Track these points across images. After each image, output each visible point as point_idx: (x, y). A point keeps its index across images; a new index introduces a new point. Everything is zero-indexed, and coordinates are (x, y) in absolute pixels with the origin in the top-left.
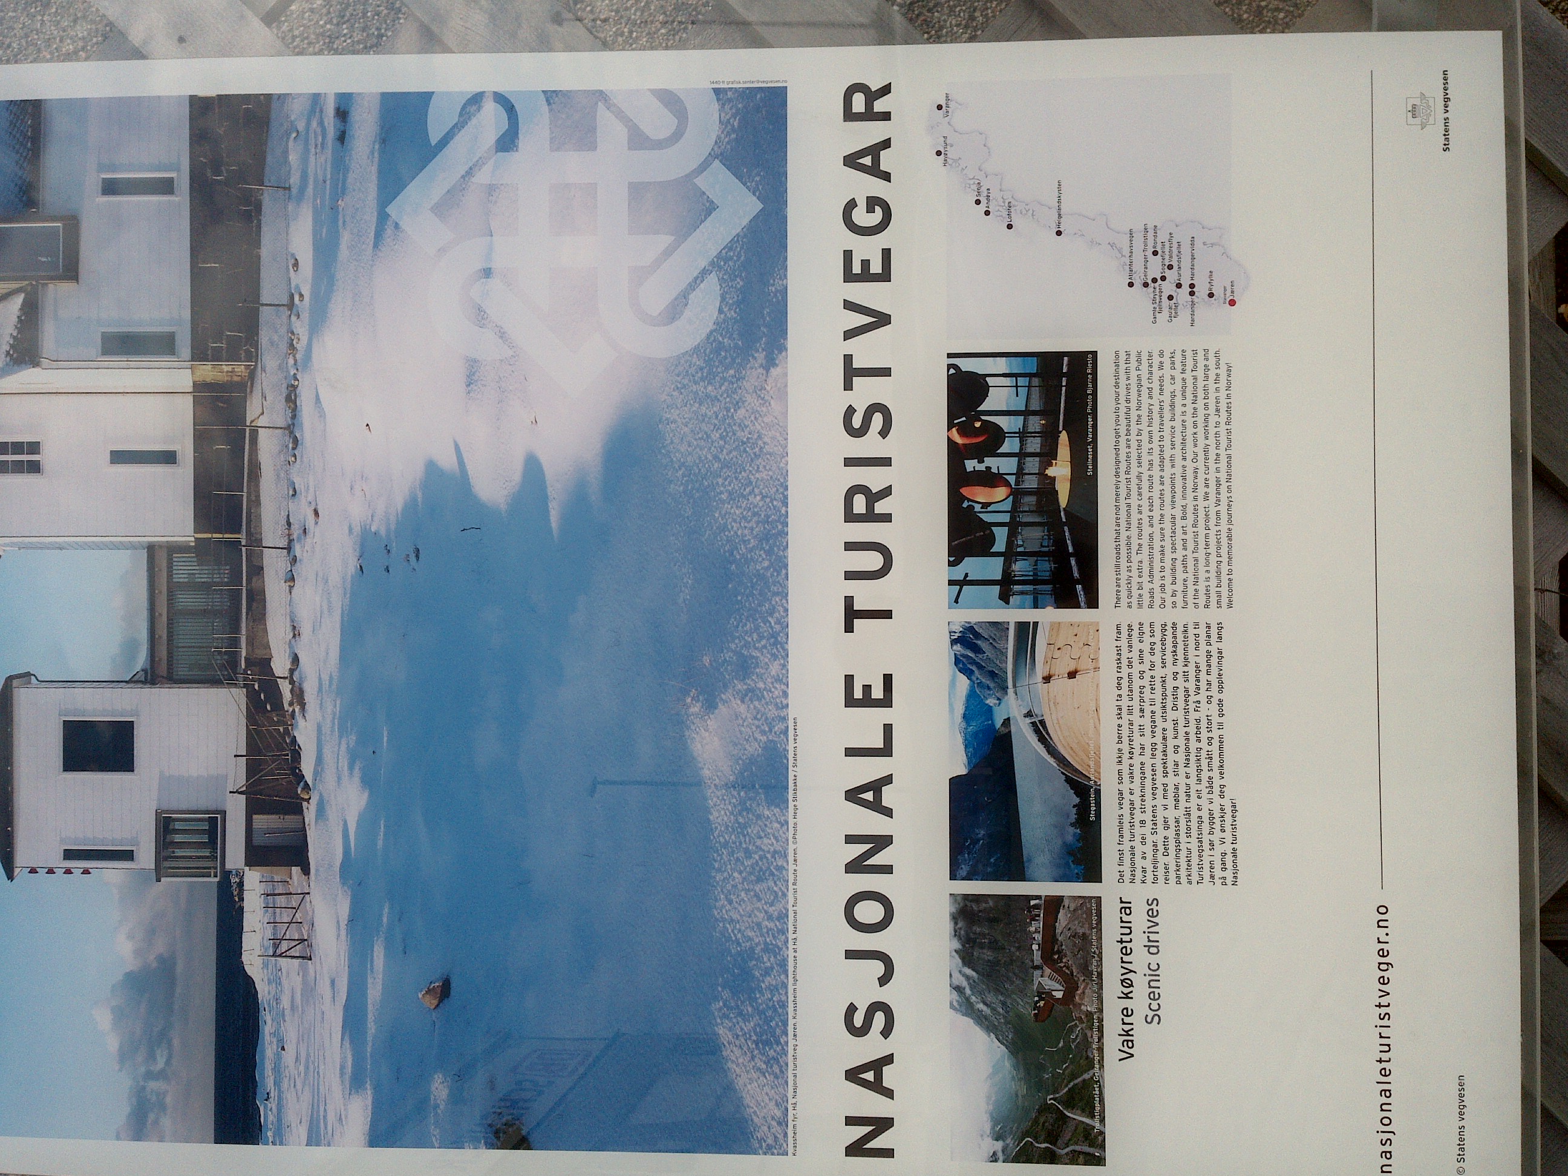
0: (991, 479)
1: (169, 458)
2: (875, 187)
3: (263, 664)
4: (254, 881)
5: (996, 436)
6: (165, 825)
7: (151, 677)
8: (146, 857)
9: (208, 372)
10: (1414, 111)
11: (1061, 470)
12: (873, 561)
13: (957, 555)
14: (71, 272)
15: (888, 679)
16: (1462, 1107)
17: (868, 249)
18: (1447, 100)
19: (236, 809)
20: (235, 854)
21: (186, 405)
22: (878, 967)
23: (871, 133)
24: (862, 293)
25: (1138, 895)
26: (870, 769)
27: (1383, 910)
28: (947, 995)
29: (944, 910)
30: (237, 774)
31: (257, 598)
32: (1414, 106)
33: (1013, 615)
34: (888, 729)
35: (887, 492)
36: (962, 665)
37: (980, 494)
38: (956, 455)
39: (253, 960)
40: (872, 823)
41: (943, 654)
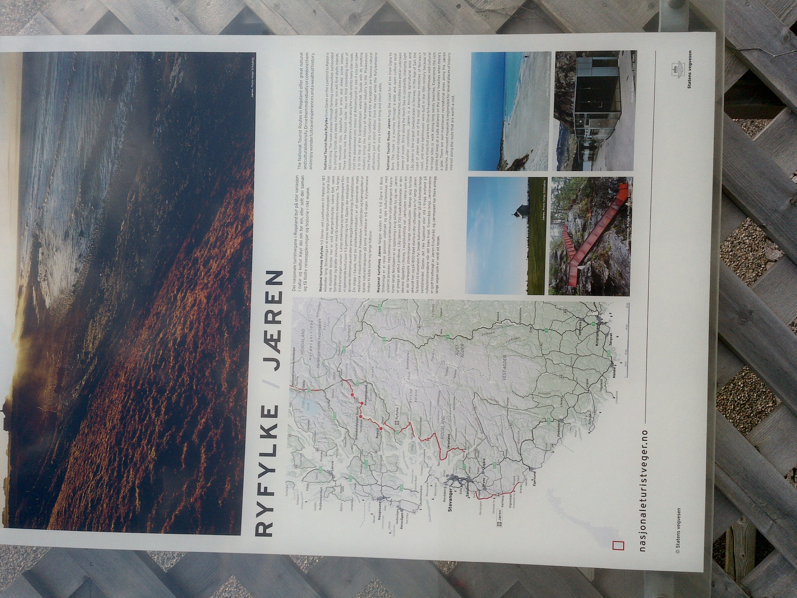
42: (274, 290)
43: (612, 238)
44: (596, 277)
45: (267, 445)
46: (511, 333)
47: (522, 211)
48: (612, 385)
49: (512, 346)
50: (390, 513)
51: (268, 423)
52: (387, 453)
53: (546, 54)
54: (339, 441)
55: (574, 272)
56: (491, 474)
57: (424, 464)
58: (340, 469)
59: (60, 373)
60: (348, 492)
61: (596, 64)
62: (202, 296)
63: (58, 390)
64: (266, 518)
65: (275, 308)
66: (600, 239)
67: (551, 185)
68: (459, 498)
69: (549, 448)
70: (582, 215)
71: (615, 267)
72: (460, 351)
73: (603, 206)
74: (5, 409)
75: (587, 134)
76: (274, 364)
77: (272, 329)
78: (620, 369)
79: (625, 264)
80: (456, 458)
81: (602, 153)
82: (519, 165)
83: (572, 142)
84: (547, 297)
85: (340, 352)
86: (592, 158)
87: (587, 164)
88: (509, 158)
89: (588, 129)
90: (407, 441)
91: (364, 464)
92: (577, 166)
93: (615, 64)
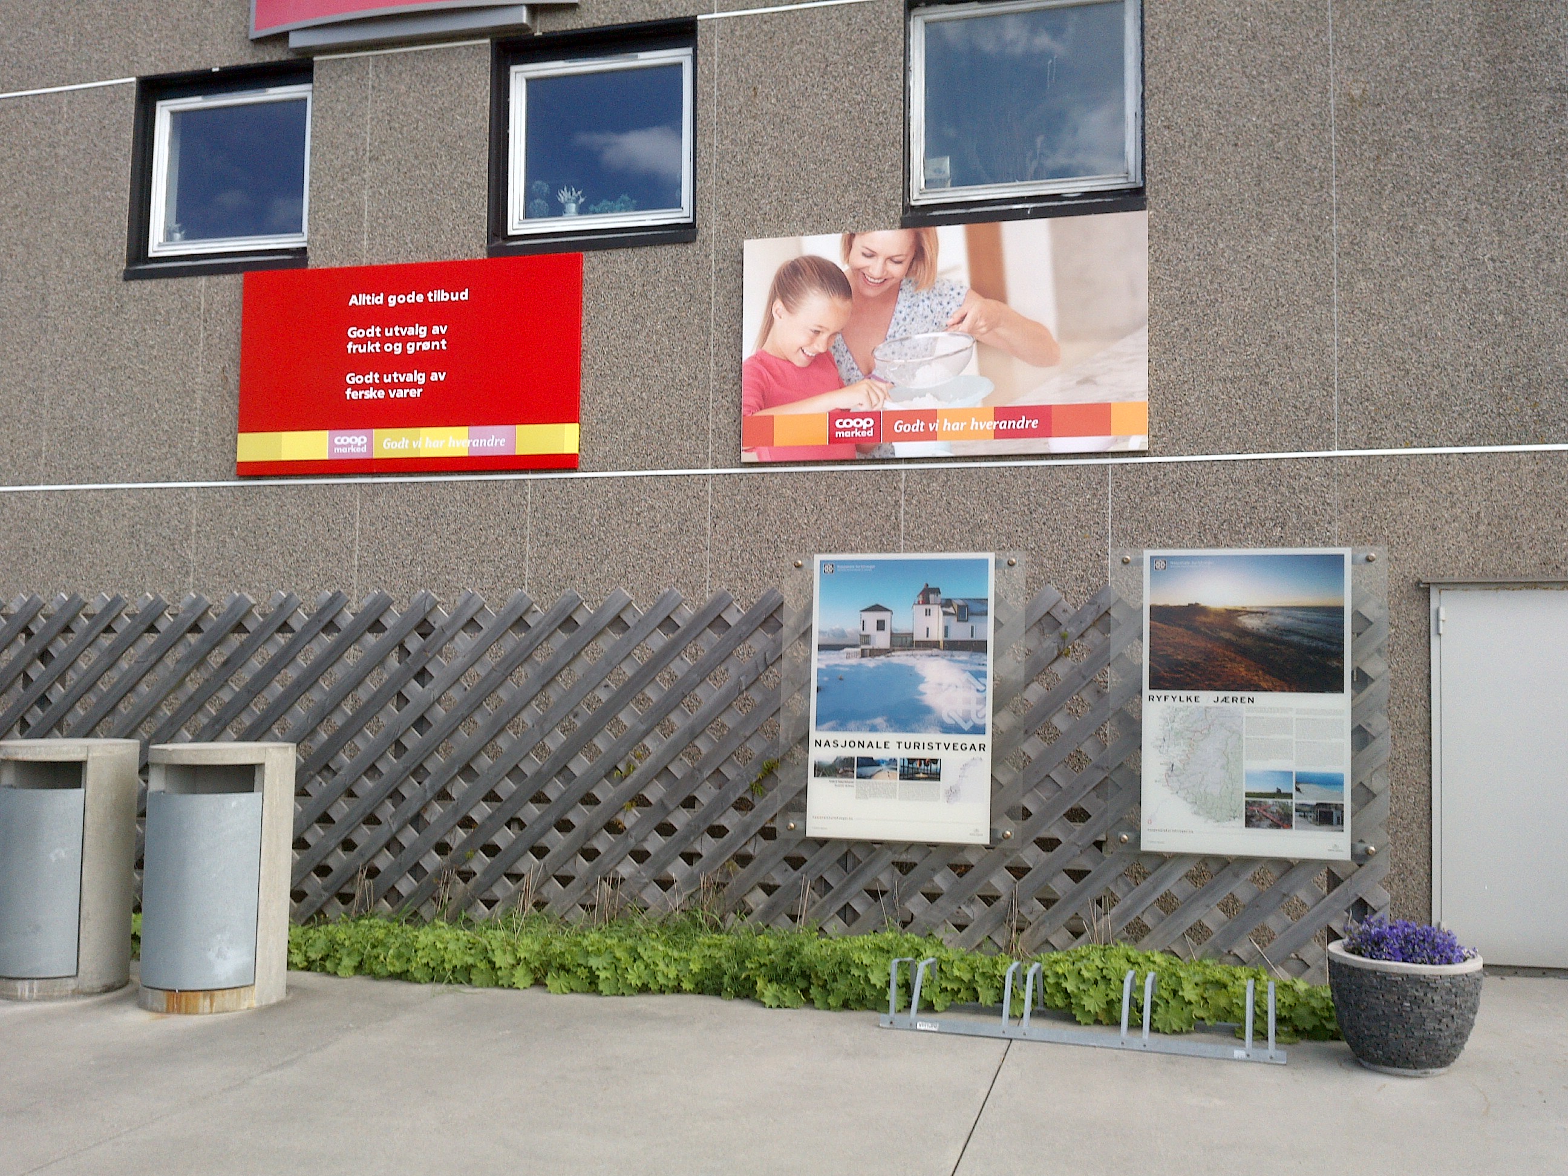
0: (920, 765)
1: (928, 636)
2: (969, 748)
3: (894, 651)
4: (859, 650)
5: (927, 766)
6: (868, 636)
7: (892, 634)
8: (863, 633)
9: (941, 643)
10: (977, 830)
11: (921, 775)
12: (908, 746)
13: (908, 759)
14: (958, 621)
15: (889, 748)
16: (822, 829)
18: (979, 835)
19: (871, 647)
20: (863, 647)
21: (936, 639)
22: (844, 745)
23: (977, 747)
25: (854, 784)
27: (852, 819)
28: (839, 756)
29: (852, 755)
30: (876, 647)
31: (904, 650)
33: (898, 767)
34: (881, 748)
35: (919, 749)
36: (891, 760)
37: (918, 763)
39: (847, 650)
40: (866, 745)
42: (1246, 700)
43: (1269, 822)
44: (1253, 816)
45: (1184, 698)
46: (1230, 786)
49: (1225, 787)
50: (1159, 743)
51: (1193, 699)
52: (1182, 741)
53: (1343, 800)
54: (1186, 725)
55: (1254, 808)
56: (1175, 779)
57: (1177, 755)
58: (1175, 725)
59: (1211, 623)
60: (1166, 728)
61: (1338, 818)
62: (1243, 674)
63: (1205, 623)
64: (1156, 699)
65: (1239, 700)
66: (1267, 818)
67: (1289, 801)
68: (1166, 767)
69: (1185, 799)
73: (1281, 819)
74: (1197, 604)
75: (1310, 814)
76: (1216, 701)
77: (1230, 700)
79: (1258, 826)
81: (1302, 819)
83: (1307, 809)
84: (1244, 799)
85: (1222, 725)
86: (1300, 816)
87: (1298, 814)
88: (1300, 786)
89: (1312, 814)
92: (1297, 810)
93: (1338, 823)
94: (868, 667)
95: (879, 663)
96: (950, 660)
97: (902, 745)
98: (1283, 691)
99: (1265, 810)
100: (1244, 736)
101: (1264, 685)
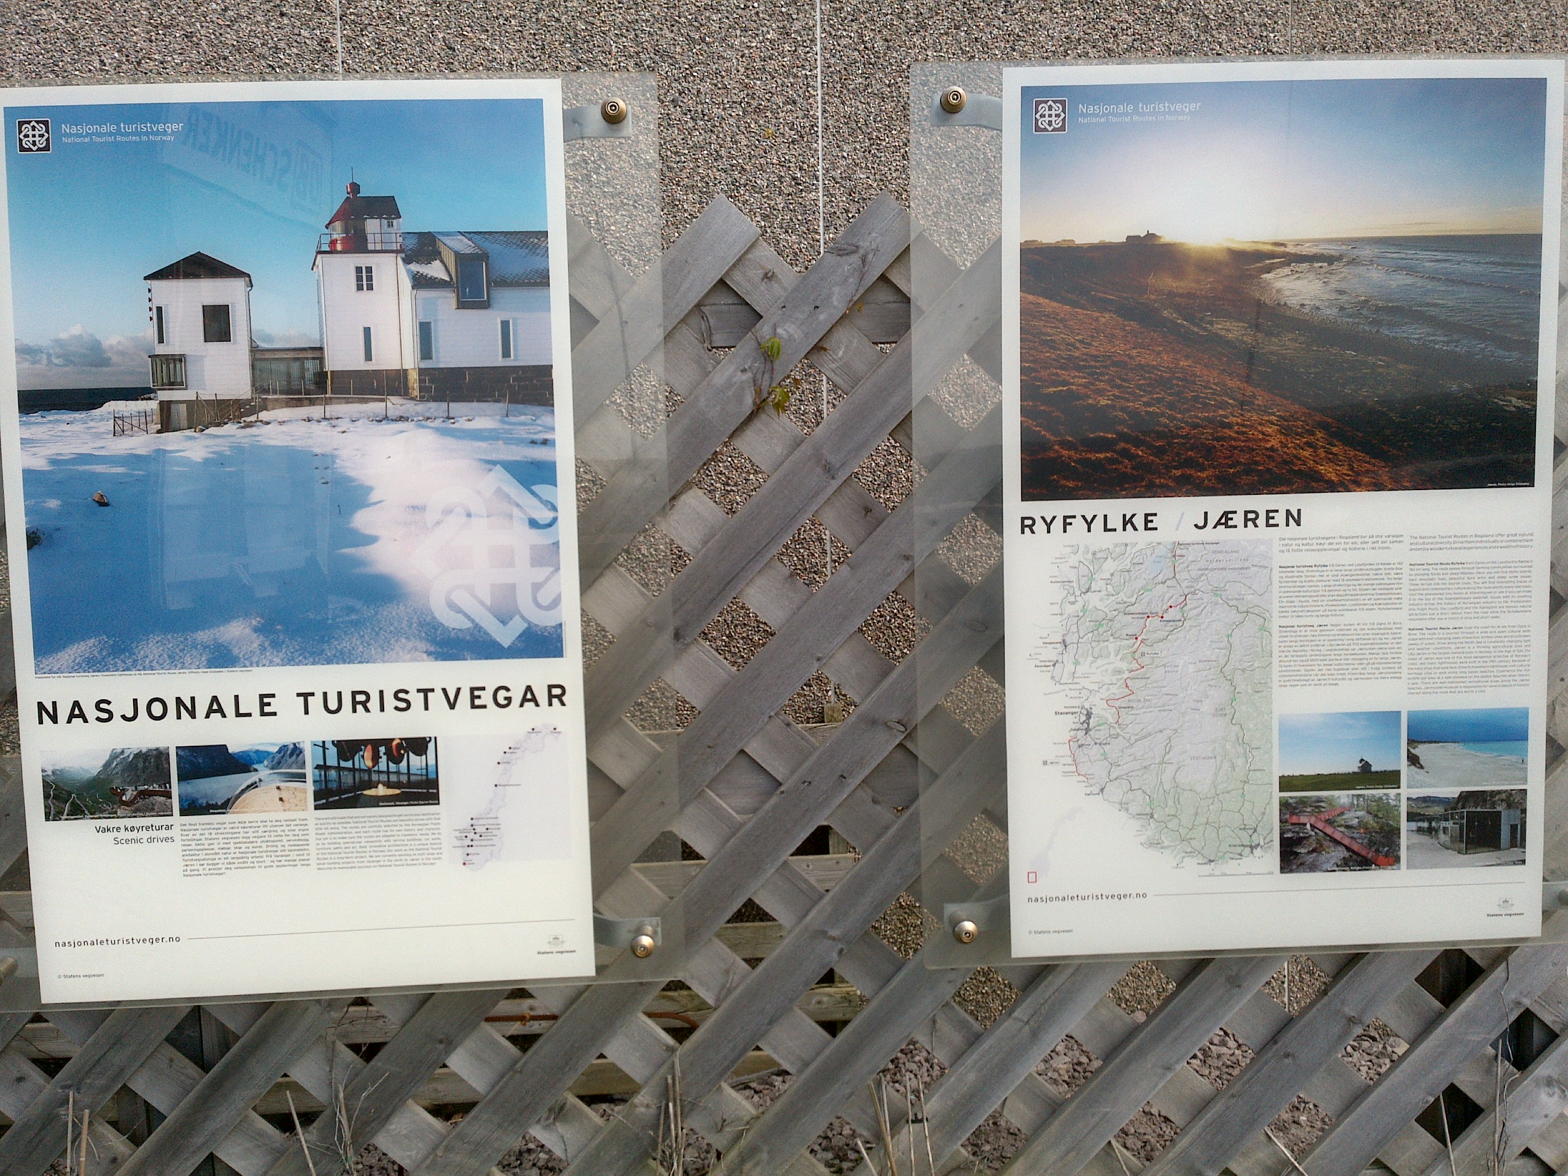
0: (376, 758)
1: (368, 357)
2: (517, 700)
3: (264, 408)
4: (152, 405)
5: (397, 760)
6: (180, 359)
7: (254, 350)
8: (161, 350)
9: (413, 377)
10: (556, 938)
11: (381, 791)
12: (333, 705)
13: (338, 744)
14: (461, 305)
15: (274, 714)
16: (90, 976)
17: (486, 698)
18: (562, 952)
19: (189, 395)
20: (164, 395)
21: (395, 366)
22: (130, 715)
23: (542, 696)
24: (465, 696)
25: (175, 832)
26: (229, 708)
27: (178, 939)
28: (119, 748)
29: (161, 744)
30: (207, 395)
31: (299, 403)
32: (558, 939)
33: (309, 771)
34: (249, 715)
35: (367, 710)
36: (283, 748)
37: (368, 753)
38: (387, 742)
39: (112, 407)
40: (201, 709)
41: (288, 738)
42: (1280, 518)
43: (1340, 853)
44: (1299, 841)
45: (1115, 522)
46: (1240, 762)
47: (1366, 766)
48: (1191, 863)
49: (1226, 765)
50: (1051, 654)
51: (1139, 521)
52: (1112, 646)
53: (1525, 780)
54: (1122, 596)
55: (1303, 819)
56: (1095, 751)
57: (1101, 684)
58: (1093, 599)
59: (1190, 295)
60: (1070, 609)
61: (1513, 828)
62: (1274, 443)
63: (1171, 294)
64: (1040, 526)
65: (1262, 521)
66: (1338, 843)
67: (1392, 792)
68: (1070, 721)
69: (1123, 806)
70: (1362, 824)
71: (1310, 858)
72: (1220, 712)
73: (1371, 843)
74: (1150, 236)
75: (1443, 824)
76: (1201, 524)
77: (1238, 519)
78: (1207, 869)
79: (1313, 868)
80: (1110, 715)
81: (1424, 839)
82: (1413, 760)
83: (1438, 810)
84: (1277, 795)
85: (1216, 591)
86: (1420, 830)
87: (1414, 825)
88: (1420, 750)
89: (1449, 824)
90: (1124, 666)
91: (1099, 624)
92: (1411, 817)
93: (1513, 844)
94: (187, 462)
95: (223, 446)
96: (443, 432)
97: (316, 703)
98: (1378, 487)
99: (1330, 822)
100: (1276, 622)
101: (1327, 470)
